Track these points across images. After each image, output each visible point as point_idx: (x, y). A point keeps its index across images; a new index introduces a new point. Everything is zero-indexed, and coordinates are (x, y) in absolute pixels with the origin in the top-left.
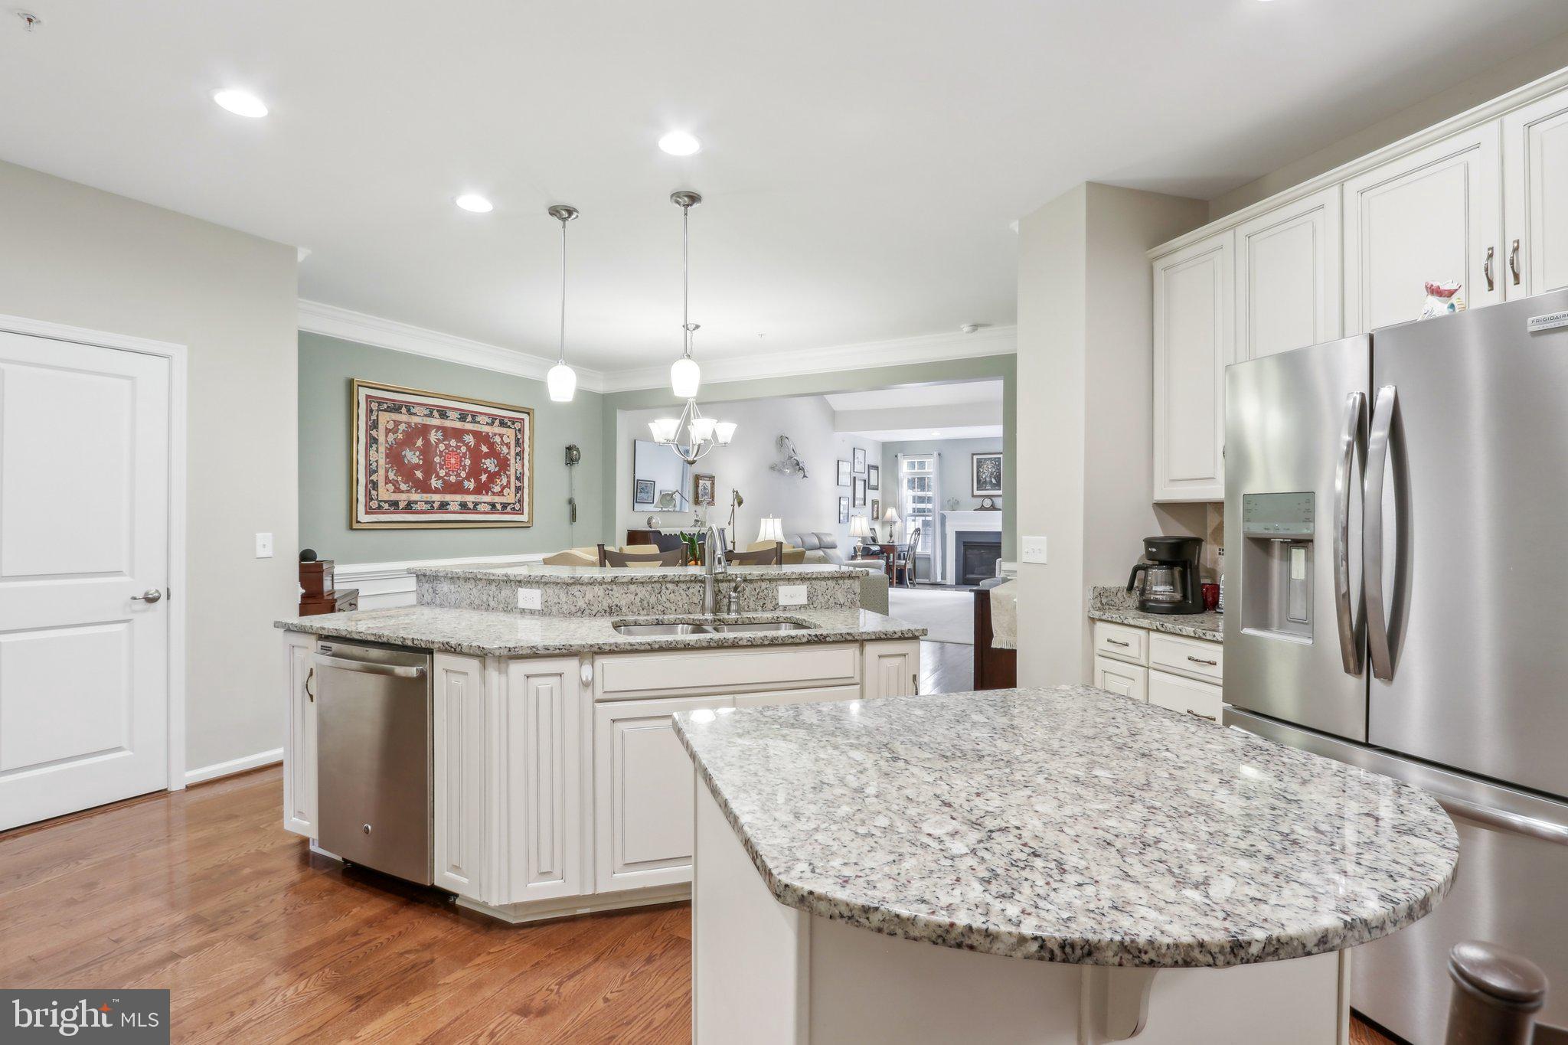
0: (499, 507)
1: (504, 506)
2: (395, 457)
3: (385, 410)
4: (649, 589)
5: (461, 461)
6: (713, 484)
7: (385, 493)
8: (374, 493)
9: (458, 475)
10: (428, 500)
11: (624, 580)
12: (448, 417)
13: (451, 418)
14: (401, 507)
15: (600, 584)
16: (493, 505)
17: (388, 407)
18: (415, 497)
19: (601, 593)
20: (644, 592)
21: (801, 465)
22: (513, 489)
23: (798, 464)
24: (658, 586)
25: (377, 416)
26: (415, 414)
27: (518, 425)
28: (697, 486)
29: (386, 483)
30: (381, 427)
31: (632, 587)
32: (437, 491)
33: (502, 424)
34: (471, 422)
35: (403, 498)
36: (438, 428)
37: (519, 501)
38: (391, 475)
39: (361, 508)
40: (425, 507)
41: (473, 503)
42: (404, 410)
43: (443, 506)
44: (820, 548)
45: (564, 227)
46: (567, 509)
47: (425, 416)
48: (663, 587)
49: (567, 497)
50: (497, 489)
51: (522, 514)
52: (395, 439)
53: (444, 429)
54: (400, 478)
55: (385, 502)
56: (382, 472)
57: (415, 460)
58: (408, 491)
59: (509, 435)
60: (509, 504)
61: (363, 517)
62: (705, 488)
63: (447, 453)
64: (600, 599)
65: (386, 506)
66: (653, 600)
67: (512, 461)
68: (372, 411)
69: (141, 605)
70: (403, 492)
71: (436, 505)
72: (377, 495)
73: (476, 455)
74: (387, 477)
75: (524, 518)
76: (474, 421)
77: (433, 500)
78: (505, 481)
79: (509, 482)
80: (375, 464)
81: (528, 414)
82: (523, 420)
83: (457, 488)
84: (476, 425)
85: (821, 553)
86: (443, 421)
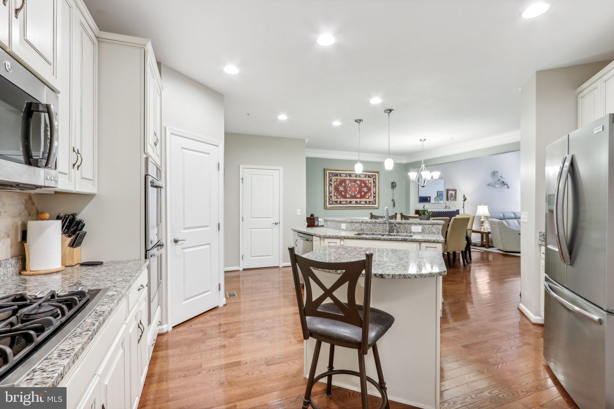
0: (368, 202)
1: (370, 202)
2: (336, 189)
3: (334, 176)
4: (372, 225)
5: (356, 189)
6: (456, 193)
7: (334, 199)
8: (331, 199)
9: (355, 193)
10: (346, 200)
11: (365, 222)
13: (352, 176)
14: (338, 203)
15: (359, 223)
16: (366, 202)
18: (342, 200)
19: (359, 225)
20: (370, 226)
22: (372, 197)
23: (503, 182)
24: (374, 224)
25: (332, 178)
26: (342, 176)
27: (374, 177)
28: (447, 193)
29: (334, 196)
30: (333, 181)
31: (367, 224)
32: (348, 198)
33: (369, 177)
35: (339, 200)
36: (349, 180)
37: (375, 200)
38: (335, 194)
39: (328, 203)
40: (345, 203)
41: (359, 201)
42: (339, 175)
43: (350, 202)
45: (359, 125)
46: (392, 203)
47: (345, 176)
48: (376, 225)
49: (391, 199)
50: (367, 197)
51: (376, 204)
52: (336, 184)
53: (350, 180)
54: (338, 195)
55: (334, 201)
56: (333, 193)
57: (342, 189)
58: (340, 198)
59: (371, 180)
60: (371, 201)
61: (328, 206)
62: (452, 194)
63: (351, 187)
64: (359, 227)
65: (334, 202)
66: (373, 228)
67: (372, 188)
68: (330, 176)
69: (274, 225)
70: (339, 198)
71: (348, 202)
73: (360, 187)
74: (334, 194)
75: (377, 206)
76: (360, 177)
78: (370, 194)
79: (371, 195)
80: (331, 191)
81: (378, 173)
82: (376, 175)
83: (355, 197)
84: (360, 178)
85: (516, 221)
86: (350, 177)
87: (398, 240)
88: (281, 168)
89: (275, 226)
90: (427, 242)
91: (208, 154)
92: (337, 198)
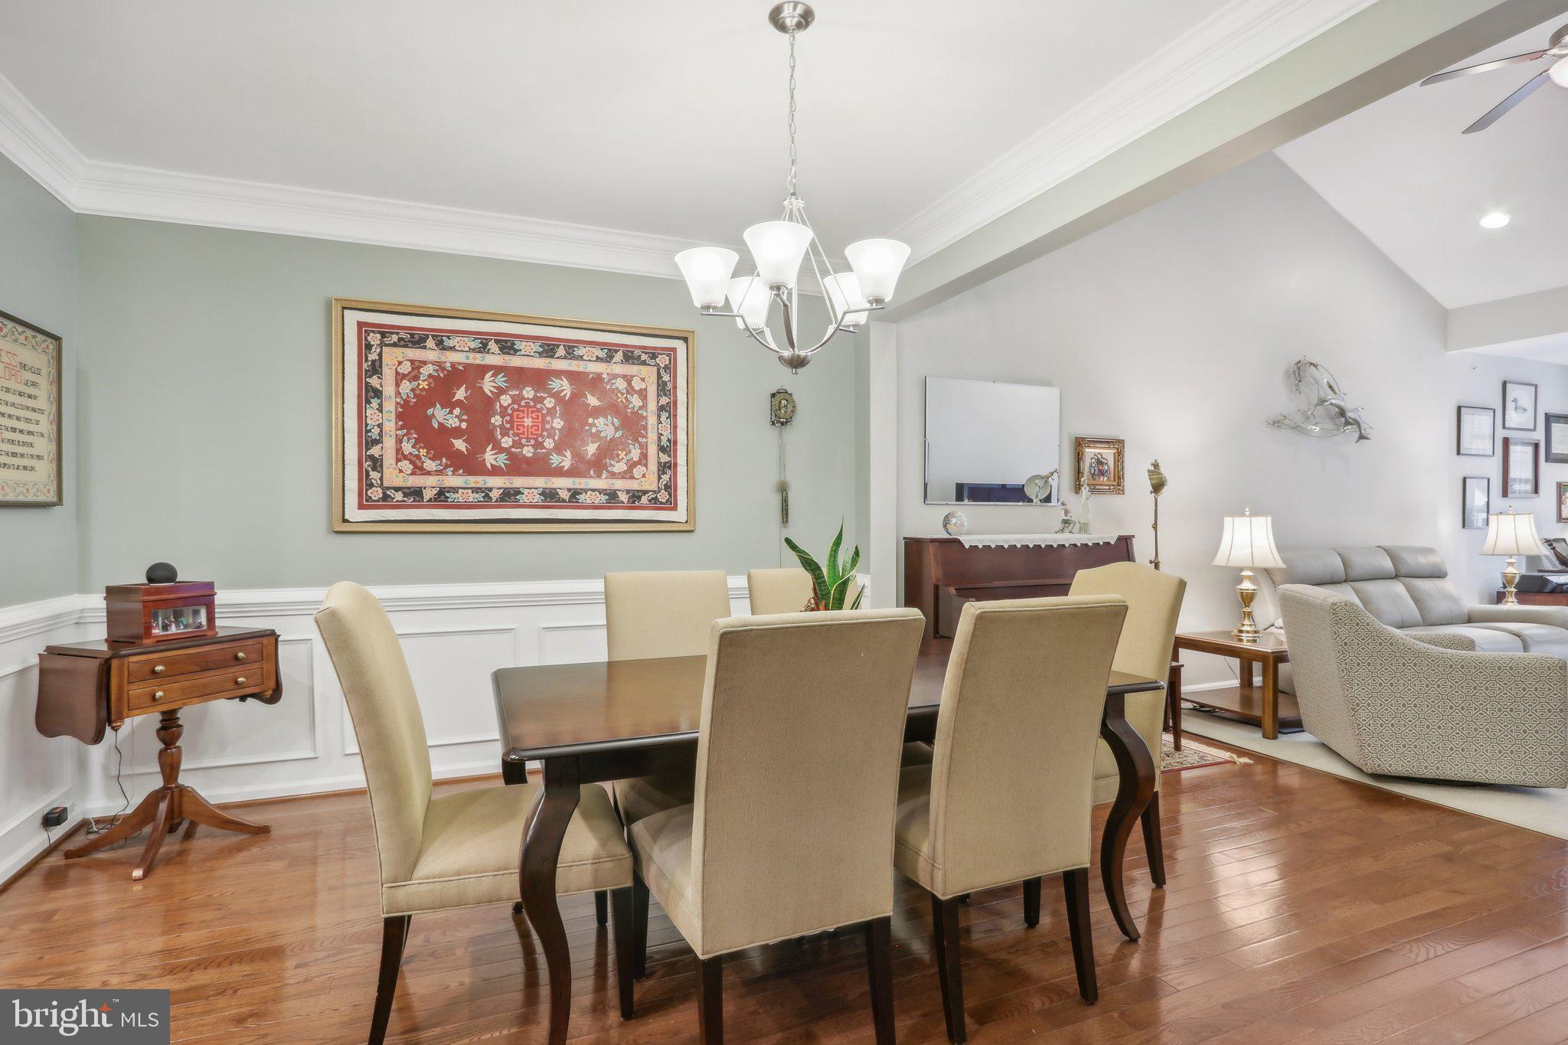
0: (623, 497)
1: (635, 496)
2: (412, 416)
3: (395, 345)
5: (544, 422)
6: (1119, 455)
7: (396, 474)
8: (374, 475)
9: (538, 445)
10: (480, 485)
12: (516, 351)
13: (523, 353)
14: (426, 498)
16: (612, 495)
17: (400, 339)
18: (452, 480)
21: (1350, 414)
22: (653, 467)
23: (1342, 413)
25: (380, 355)
26: (453, 349)
27: (662, 360)
28: (1079, 457)
29: (398, 460)
30: (388, 372)
32: (496, 471)
33: (630, 357)
34: (565, 358)
35: (430, 484)
36: (498, 370)
37: (667, 487)
38: (407, 448)
39: (352, 499)
40: (472, 497)
41: (569, 490)
42: (430, 343)
43: (509, 496)
44: (1396, 576)
46: (776, 500)
47: (473, 350)
49: (773, 479)
50: (619, 467)
51: (675, 508)
52: (413, 390)
53: (510, 373)
54: (423, 452)
55: (397, 489)
56: (389, 443)
57: (452, 422)
58: (439, 473)
59: (645, 376)
60: (645, 492)
61: (353, 513)
62: (1100, 462)
63: (517, 410)
65: (398, 496)
67: (652, 420)
68: (369, 347)
70: (429, 473)
71: (495, 495)
72: (381, 479)
73: (575, 412)
74: (399, 450)
75: (680, 515)
76: (570, 354)
77: (488, 485)
78: (635, 454)
79: (644, 456)
80: (376, 431)
81: (685, 340)
82: (674, 350)
83: (538, 466)
84: (574, 363)
85: (1398, 588)
86: (507, 357)
92: (419, 470)
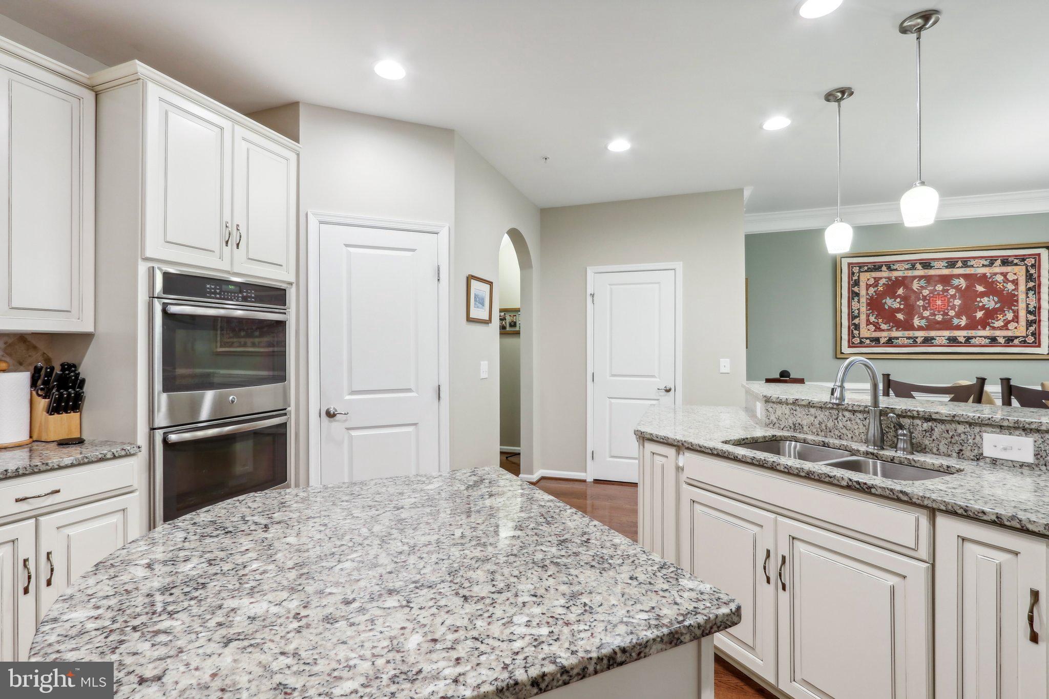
0: (1001, 340)
1: (1010, 340)
2: (875, 304)
3: (866, 271)
4: (827, 413)
5: (949, 302)
7: (866, 332)
8: (856, 332)
9: (946, 314)
10: (911, 336)
11: (803, 403)
12: (932, 267)
13: (936, 267)
14: (882, 342)
15: (787, 404)
16: (994, 339)
17: (868, 268)
18: (895, 334)
19: (787, 412)
20: (822, 416)
22: (1023, 323)
24: (835, 412)
25: (859, 277)
26: (896, 270)
27: (1030, 261)
29: (867, 325)
30: (863, 285)
31: (813, 411)
32: (920, 328)
33: (1005, 262)
34: (962, 267)
35: (884, 336)
36: (921, 277)
37: (1033, 334)
38: (872, 319)
39: (845, 343)
40: (906, 341)
41: (964, 337)
42: (884, 268)
43: (928, 341)
45: (839, 106)
47: (907, 269)
48: (840, 414)
50: (998, 324)
51: (1039, 346)
52: (875, 292)
53: (928, 279)
54: (880, 320)
55: (867, 338)
56: (863, 317)
57: (896, 305)
58: (888, 330)
59: (1017, 272)
60: (1017, 337)
61: (846, 349)
63: (933, 297)
64: (787, 416)
65: (868, 342)
66: (830, 424)
67: (1022, 296)
68: (853, 273)
69: (663, 393)
70: (883, 330)
71: (919, 340)
72: (859, 334)
73: (968, 296)
74: (868, 320)
75: (1043, 350)
76: (965, 265)
77: (915, 336)
78: (1010, 316)
79: (1017, 317)
80: (857, 312)
81: (1048, 248)
82: (1039, 254)
83: (946, 325)
84: (968, 269)
86: (926, 271)
87: (836, 482)
88: (679, 266)
89: (664, 396)
90: (961, 516)
91: (413, 250)
92: (878, 329)
